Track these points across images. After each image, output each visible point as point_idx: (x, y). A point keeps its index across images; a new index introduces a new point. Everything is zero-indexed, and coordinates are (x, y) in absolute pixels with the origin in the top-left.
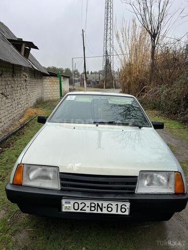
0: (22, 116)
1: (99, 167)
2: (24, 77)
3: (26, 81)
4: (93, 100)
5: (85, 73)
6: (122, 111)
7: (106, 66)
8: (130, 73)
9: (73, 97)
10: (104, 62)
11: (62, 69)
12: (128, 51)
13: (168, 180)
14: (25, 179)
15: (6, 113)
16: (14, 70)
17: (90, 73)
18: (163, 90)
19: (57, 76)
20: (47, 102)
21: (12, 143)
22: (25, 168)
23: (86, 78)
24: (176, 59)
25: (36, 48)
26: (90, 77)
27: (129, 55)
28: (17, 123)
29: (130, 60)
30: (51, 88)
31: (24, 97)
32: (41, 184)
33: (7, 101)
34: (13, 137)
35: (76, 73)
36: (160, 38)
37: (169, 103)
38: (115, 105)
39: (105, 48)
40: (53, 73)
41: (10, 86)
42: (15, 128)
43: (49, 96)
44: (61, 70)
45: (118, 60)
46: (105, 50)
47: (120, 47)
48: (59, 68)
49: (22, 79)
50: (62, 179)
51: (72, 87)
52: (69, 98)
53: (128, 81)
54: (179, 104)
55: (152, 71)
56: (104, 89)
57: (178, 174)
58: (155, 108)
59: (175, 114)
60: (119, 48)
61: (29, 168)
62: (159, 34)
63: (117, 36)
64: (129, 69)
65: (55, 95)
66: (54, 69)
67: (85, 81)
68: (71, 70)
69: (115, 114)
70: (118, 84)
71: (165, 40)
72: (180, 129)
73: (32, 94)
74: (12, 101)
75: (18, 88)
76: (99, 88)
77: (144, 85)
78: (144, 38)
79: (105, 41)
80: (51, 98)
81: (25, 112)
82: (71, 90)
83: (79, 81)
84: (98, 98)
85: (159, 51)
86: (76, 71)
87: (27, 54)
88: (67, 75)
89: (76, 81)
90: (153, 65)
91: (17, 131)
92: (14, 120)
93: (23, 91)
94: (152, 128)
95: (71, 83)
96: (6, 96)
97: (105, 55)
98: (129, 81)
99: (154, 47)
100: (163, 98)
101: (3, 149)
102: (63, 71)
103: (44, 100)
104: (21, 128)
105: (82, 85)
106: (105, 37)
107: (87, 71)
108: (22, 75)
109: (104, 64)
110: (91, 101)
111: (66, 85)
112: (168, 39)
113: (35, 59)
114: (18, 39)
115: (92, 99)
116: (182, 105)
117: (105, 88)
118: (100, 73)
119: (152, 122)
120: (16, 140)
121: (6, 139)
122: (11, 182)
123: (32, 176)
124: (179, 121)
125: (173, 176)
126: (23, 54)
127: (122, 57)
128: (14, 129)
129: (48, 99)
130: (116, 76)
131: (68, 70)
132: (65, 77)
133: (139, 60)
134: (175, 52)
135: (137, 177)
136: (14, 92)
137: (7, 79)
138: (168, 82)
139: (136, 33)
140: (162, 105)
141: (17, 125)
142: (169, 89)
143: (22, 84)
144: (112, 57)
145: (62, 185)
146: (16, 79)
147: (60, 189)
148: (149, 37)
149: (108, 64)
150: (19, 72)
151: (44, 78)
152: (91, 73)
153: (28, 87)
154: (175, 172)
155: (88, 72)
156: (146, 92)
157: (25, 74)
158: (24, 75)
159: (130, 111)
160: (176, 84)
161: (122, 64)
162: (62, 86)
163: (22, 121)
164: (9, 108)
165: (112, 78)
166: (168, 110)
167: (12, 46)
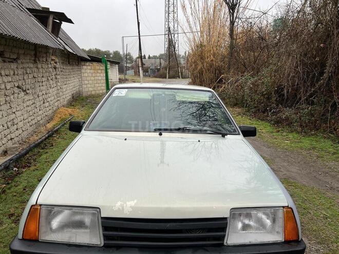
0: (51, 119)
1: (166, 206)
2: (52, 62)
3: (55, 68)
4: (154, 95)
5: (141, 57)
6: (194, 109)
7: (169, 48)
8: (202, 58)
9: (124, 92)
10: (166, 43)
11: (109, 51)
12: (199, 28)
13: (274, 221)
14: (43, 229)
15: (26, 116)
16: (37, 52)
17: (147, 57)
18: (248, 80)
19: (101, 62)
20: (87, 98)
21: (35, 160)
22: (44, 212)
23: (143, 64)
24: (262, 39)
25: (70, 21)
26: (147, 63)
27: (199, 33)
28: (43, 129)
29: (201, 39)
30: (92, 78)
31: (53, 91)
32: (70, 238)
33: (27, 98)
34: (36, 150)
35: (128, 57)
36: (240, 11)
37: (257, 97)
38: (183, 102)
39: (167, 23)
40: (95, 58)
41: (31, 76)
42: (40, 137)
43: (91, 89)
44: (107, 54)
45: (186, 39)
46: (167, 26)
47: (188, 21)
48: (104, 50)
49: (50, 66)
50: (105, 228)
51: (122, 77)
52: (117, 93)
53: (199, 68)
54: (268, 99)
55: (231, 54)
56: (167, 80)
57: (288, 211)
58: (237, 104)
59: (264, 112)
60: (186, 24)
61: (50, 211)
62: (239, 5)
63: (184, 7)
64: (200, 52)
65: (99, 88)
66: (98, 51)
67: (140, 68)
68: (121, 53)
69: (184, 115)
70: (185, 72)
71: (248, 13)
72: (272, 132)
73: (65, 86)
74: (35, 98)
75: (44, 79)
76: (159, 78)
77: (221, 73)
78: (220, 10)
79: (167, 15)
80: (93, 93)
81: (55, 112)
82: (121, 81)
83: (132, 68)
84: (160, 93)
85: (239, 27)
86: (128, 54)
87: (56, 29)
88: (115, 60)
89: (128, 69)
90: (232, 46)
91: (42, 142)
92: (38, 124)
93: (51, 82)
94: (241, 136)
95: (121, 71)
96: (25, 91)
97: (167, 33)
98: (201, 69)
99: (232, 23)
100: (247, 91)
101: (20, 169)
102: (110, 54)
103: (84, 95)
104: (48, 136)
105: (137, 73)
106: (167, 9)
107: (143, 55)
108: (50, 60)
109: (167, 46)
110: (150, 98)
111: (114, 74)
112: (251, 12)
113: (69, 38)
114: (43, 8)
115: (152, 94)
116: (274, 99)
117: (169, 78)
118: (161, 57)
119: (240, 127)
120: (41, 156)
121: (26, 155)
122: (20, 236)
123: (55, 223)
124: (269, 121)
125: (280, 214)
126: (50, 30)
127: (191, 36)
128: (37, 138)
129: (89, 93)
130: (182, 62)
131: (116, 53)
132: (113, 63)
133: (213, 40)
134: (260, 29)
135: (226, 219)
136: (37, 85)
137: (26, 65)
138: (253, 69)
139: (209, 4)
140: (246, 101)
141: (43, 133)
142: (256, 78)
143: (50, 72)
144: (176, 35)
145: (106, 237)
146: (40, 66)
147: (102, 245)
148: (225, 9)
149: (171, 44)
150: (45, 55)
151: (83, 63)
152: (149, 57)
153: (58, 77)
154: (283, 207)
155: (145, 56)
156: (224, 83)
157: (53, 58)
158: (52, 60)
159: (205, 109)
160: (265, 71)
161: (191, 46)
162: (109, 76)
163: (50, 126)
164: (29, 108)
165: (178, 64)
166: (255, 107)
167: (33, 19)
